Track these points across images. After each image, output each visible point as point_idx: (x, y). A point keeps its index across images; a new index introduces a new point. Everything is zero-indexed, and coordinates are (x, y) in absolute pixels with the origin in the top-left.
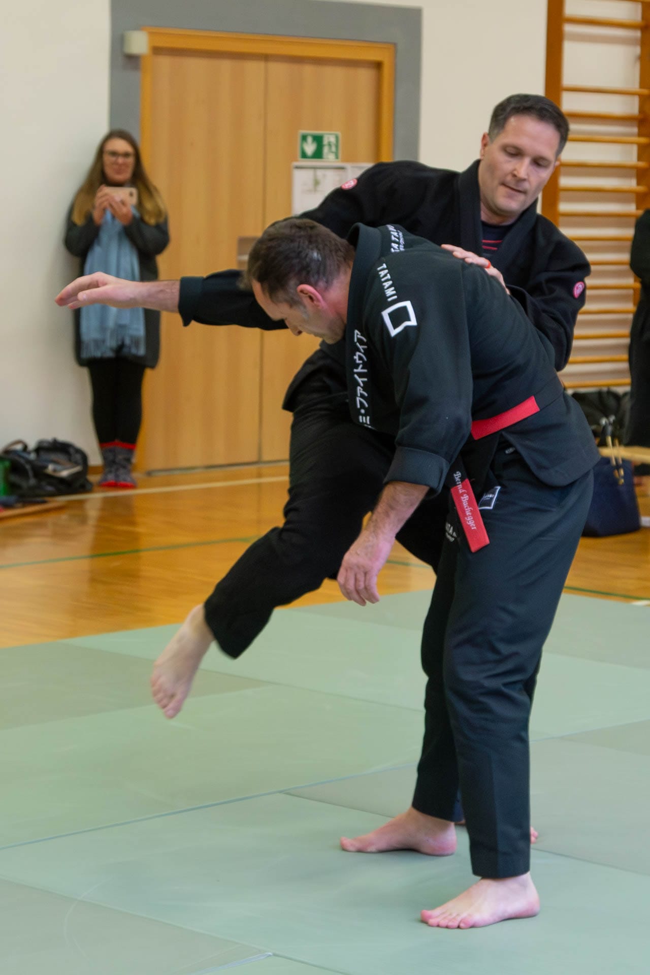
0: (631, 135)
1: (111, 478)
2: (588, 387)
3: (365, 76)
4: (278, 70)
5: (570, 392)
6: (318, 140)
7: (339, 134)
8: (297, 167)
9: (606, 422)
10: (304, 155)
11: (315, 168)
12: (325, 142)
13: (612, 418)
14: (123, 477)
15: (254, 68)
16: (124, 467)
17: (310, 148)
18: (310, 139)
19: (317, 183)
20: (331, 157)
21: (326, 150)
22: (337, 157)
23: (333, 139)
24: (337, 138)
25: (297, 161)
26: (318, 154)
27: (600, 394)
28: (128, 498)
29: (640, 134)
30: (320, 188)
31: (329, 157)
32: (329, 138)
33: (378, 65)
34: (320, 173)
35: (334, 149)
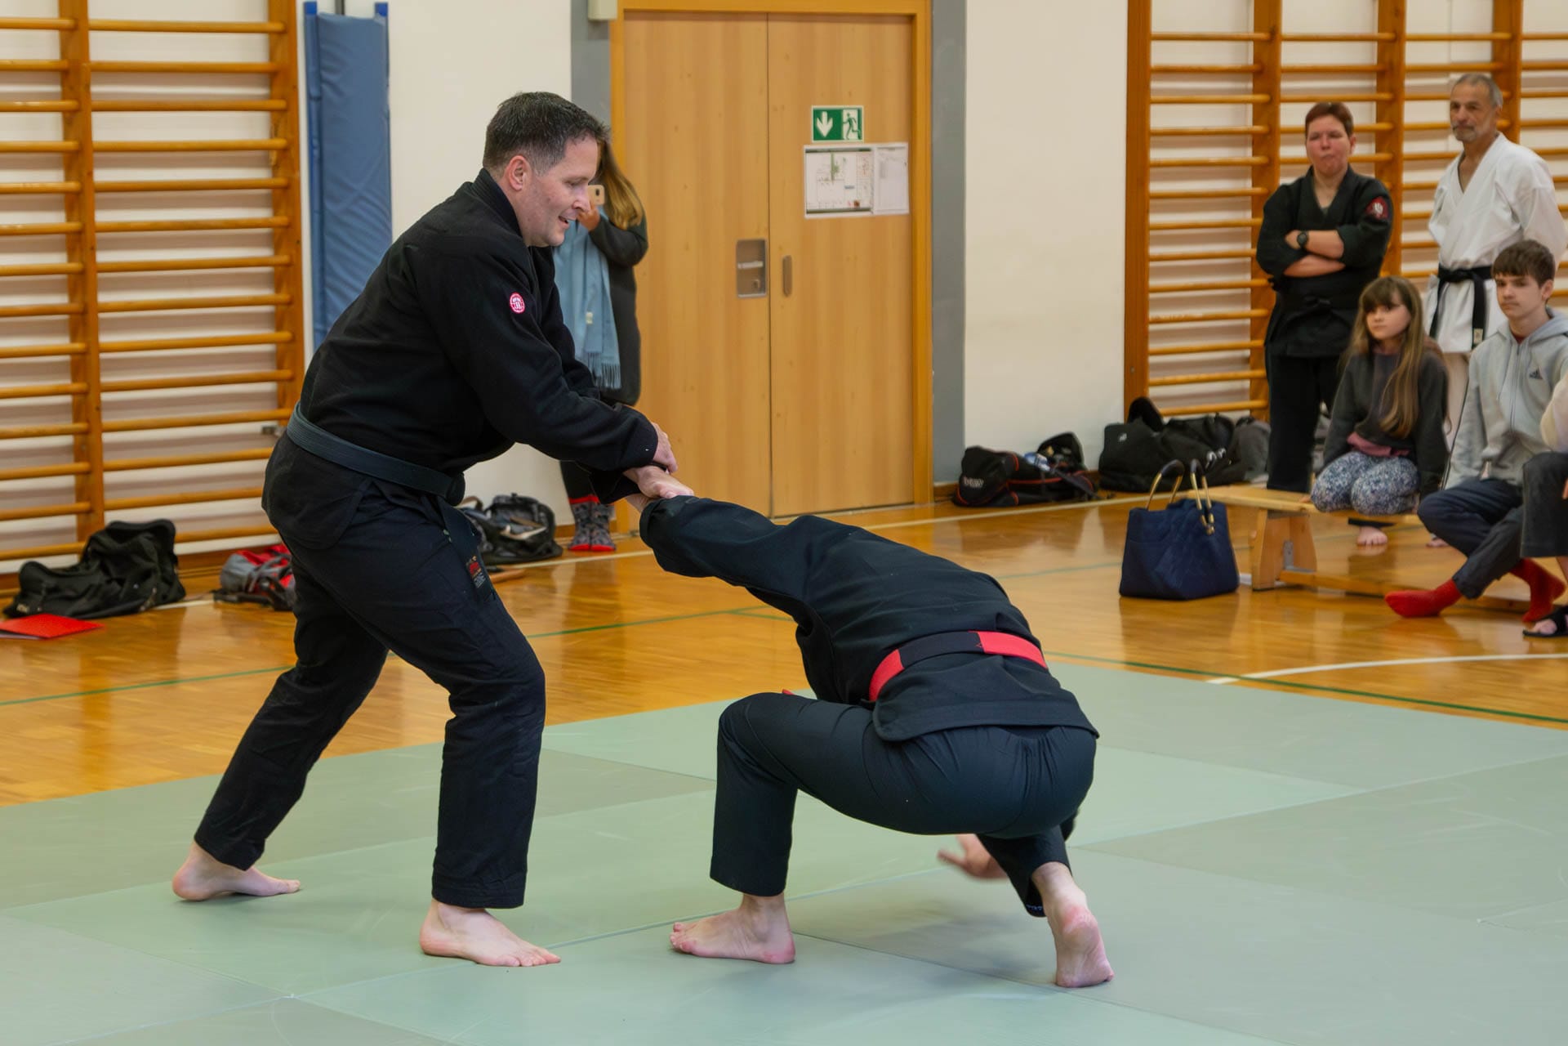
0: (1245, 91)
1: (584, 540)
2: (1191, 411)
3: (893, 34)
4: (783, 30)
5: (1166, 420)
6: (836, 115)
7: (862, 107)
8: (808, 151)
9: (1213, 456)
10: (818, 136)
11: (829, 151)
12: (845, 118)
13: (1222, 451)
14: (598, 540)
15: (753, 30)
16: (601, 526)
17: (825, 127)
18: (825, 115)
19: (834, 169)
20: (853, 136)
21: (846, 127)
22: (860, 137)
23: (854, 115)
24: (859, 111)
25: (809, 143)
26: (836, 134)
27: (1206, 421)
28: (607, 563)
29: (1255, 91)
30: (838, 176)
31: (850, 137)
32: (849, 113)
33: (911, 19)
34: (837, 156)
35: (855, 127)
